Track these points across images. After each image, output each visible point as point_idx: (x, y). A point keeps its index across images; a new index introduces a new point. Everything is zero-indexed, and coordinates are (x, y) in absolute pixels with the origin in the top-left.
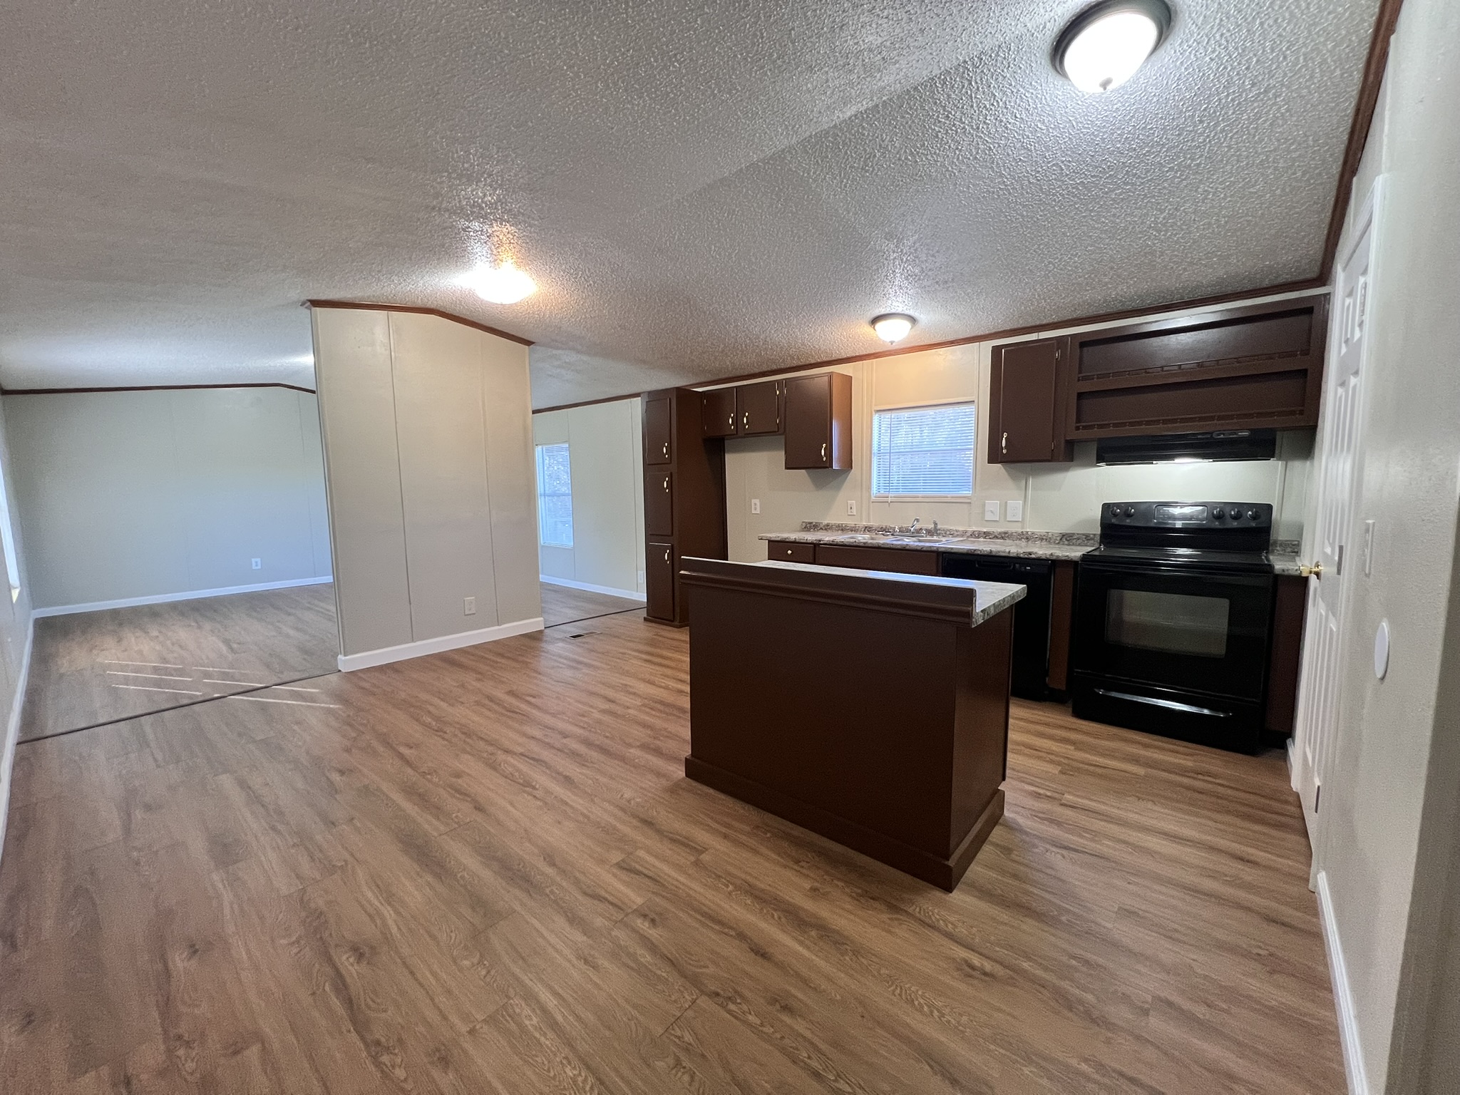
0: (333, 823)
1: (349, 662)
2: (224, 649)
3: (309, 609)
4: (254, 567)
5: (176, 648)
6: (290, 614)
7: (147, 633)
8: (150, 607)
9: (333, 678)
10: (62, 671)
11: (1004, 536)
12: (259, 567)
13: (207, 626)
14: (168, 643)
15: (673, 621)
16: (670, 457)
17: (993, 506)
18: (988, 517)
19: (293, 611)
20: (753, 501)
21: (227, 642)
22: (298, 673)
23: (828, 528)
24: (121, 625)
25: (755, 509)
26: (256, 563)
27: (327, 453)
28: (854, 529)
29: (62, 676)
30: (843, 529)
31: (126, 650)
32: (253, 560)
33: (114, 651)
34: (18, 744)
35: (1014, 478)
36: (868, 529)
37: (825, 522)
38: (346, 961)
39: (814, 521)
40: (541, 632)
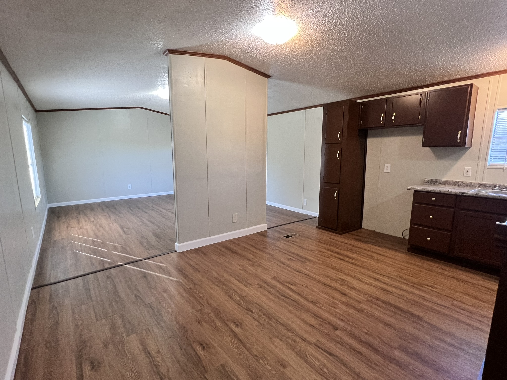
1: (180, 247)
2: (121, 232)
3: (153, 210)
4: (129, 188)
5: (101, 229)
6: (145, 212)
7: (89, 219)
8: (90, 204)
9: (173, 255)
10: (56, 239)
12: (131, 188)
13: (113, 217)
14: (98, 225)
15: (336, 230)
16: (342, 140)
19: (146, 211)
20: (386, 165)
21: (122, 227)
22: (157, 251)
23: (446, 183)
24: (79, 214)
25: (387, 170)
26: (130, 186)
27: (174, 136)
29: (55, 241)
30: (459, 184)
31: (81, 229)
32: (129, 185)
33: (76, 228)
34: (32, 289)
37: (444, 179)
40: (266, 231)
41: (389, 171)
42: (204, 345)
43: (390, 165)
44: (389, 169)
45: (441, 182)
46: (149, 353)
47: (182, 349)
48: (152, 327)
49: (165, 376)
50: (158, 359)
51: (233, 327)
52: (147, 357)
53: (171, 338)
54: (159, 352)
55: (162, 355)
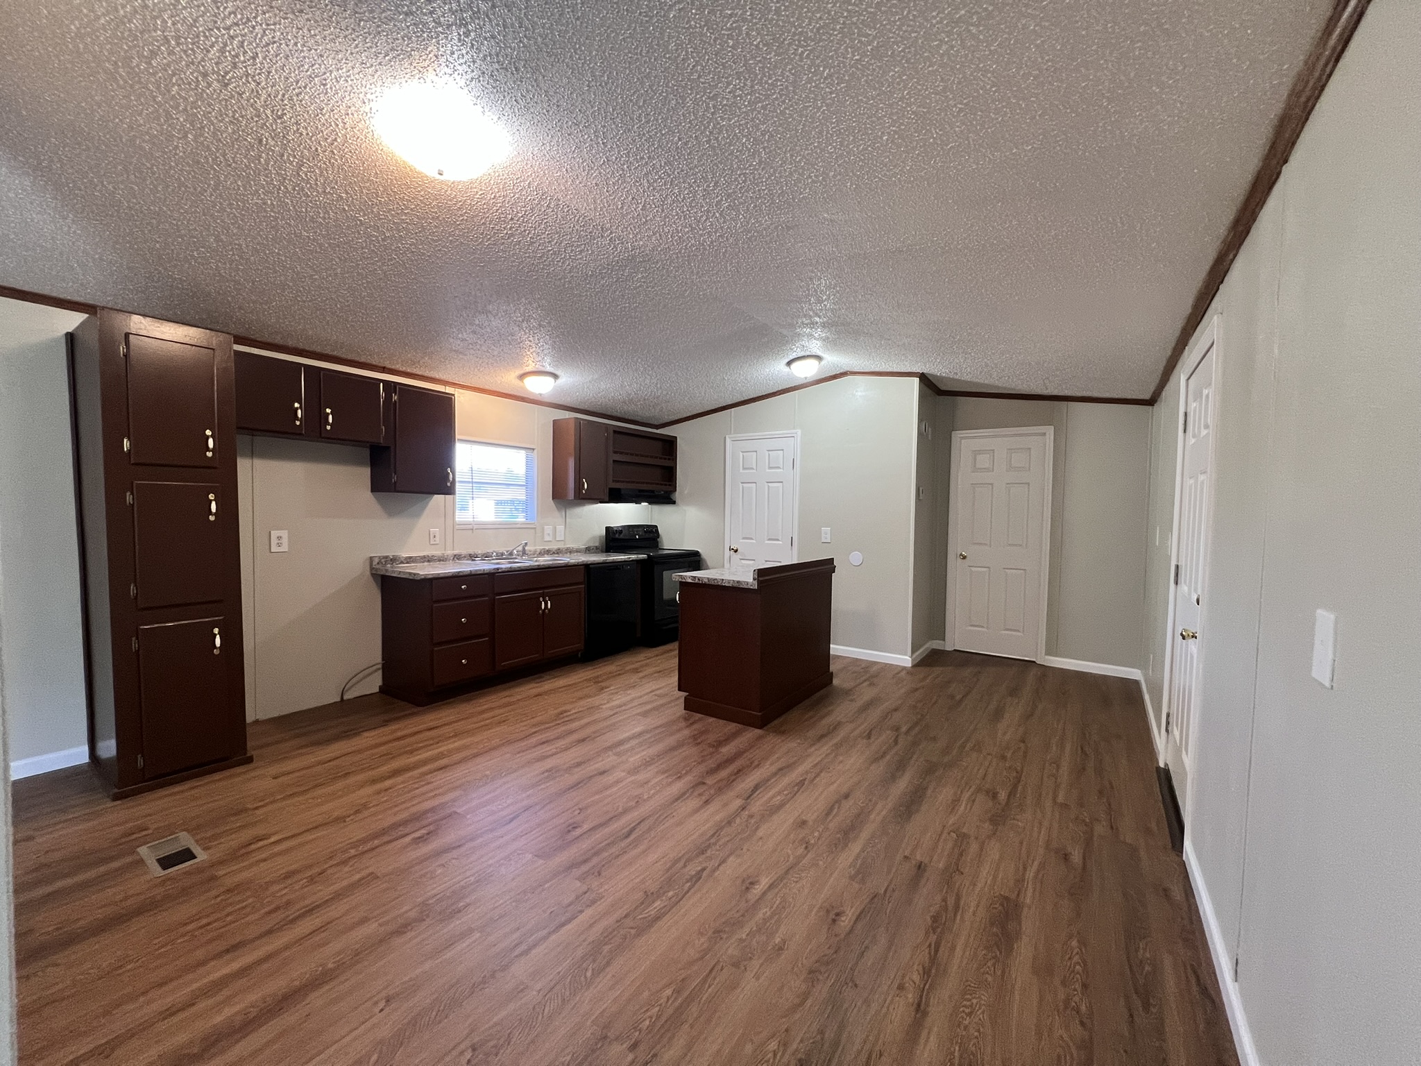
0: (920, 866)
11: (558, 552)
17: (548, 529)
18: (547, 538)
20: (275, 533)
25: (279, 545)
28: (442, 559)
35: (559, 509)
36: (457, 557)
37: (405, 555)
38: (1003, 796)
39: (391, 554)
41: (285, 548)
42: (832, 916)
43: (286, 531)
44: (285, 541)
45: (402, 559)
46: (919, 1005)
47: (867, 947)
48: (859, 1052)
49: (930, 946)
50: (916, 977)
51: (757, 890)
52: (927, 1005)
53: (856, 986)
54: (901, 987)
55: (904, 976)
